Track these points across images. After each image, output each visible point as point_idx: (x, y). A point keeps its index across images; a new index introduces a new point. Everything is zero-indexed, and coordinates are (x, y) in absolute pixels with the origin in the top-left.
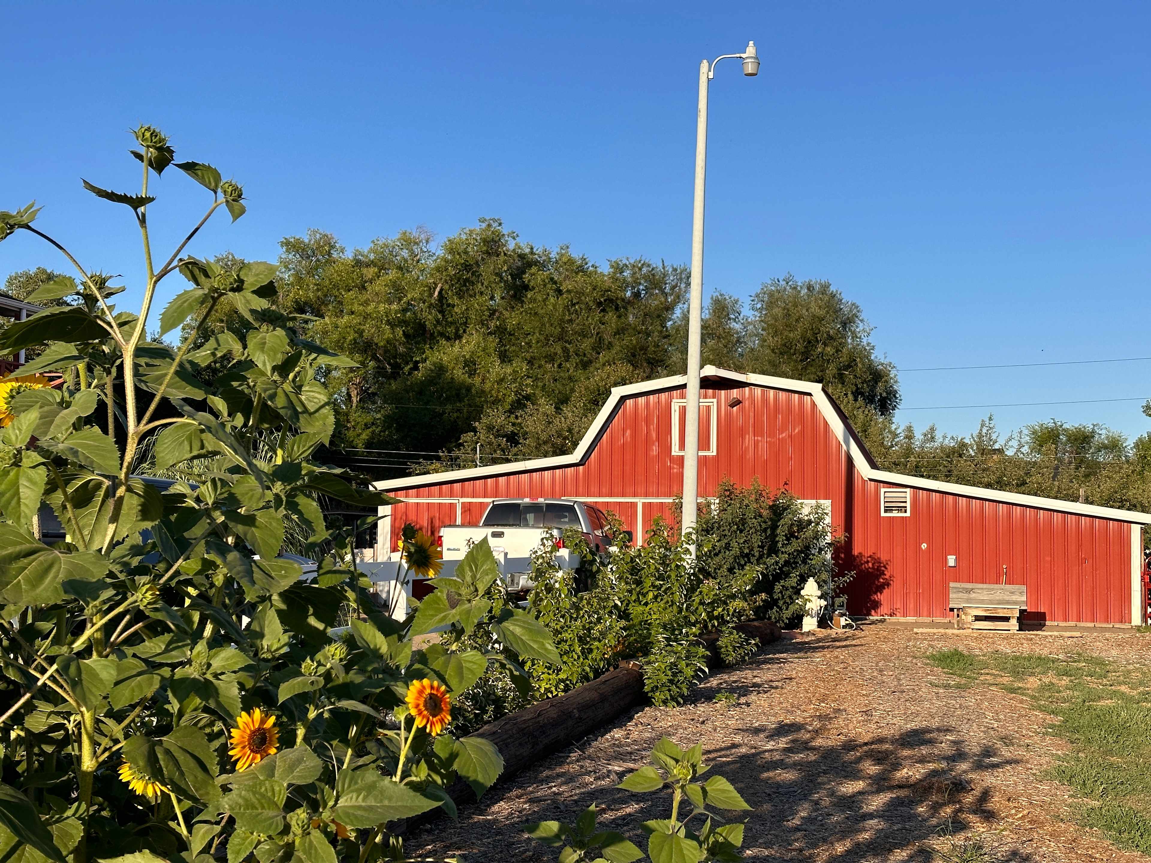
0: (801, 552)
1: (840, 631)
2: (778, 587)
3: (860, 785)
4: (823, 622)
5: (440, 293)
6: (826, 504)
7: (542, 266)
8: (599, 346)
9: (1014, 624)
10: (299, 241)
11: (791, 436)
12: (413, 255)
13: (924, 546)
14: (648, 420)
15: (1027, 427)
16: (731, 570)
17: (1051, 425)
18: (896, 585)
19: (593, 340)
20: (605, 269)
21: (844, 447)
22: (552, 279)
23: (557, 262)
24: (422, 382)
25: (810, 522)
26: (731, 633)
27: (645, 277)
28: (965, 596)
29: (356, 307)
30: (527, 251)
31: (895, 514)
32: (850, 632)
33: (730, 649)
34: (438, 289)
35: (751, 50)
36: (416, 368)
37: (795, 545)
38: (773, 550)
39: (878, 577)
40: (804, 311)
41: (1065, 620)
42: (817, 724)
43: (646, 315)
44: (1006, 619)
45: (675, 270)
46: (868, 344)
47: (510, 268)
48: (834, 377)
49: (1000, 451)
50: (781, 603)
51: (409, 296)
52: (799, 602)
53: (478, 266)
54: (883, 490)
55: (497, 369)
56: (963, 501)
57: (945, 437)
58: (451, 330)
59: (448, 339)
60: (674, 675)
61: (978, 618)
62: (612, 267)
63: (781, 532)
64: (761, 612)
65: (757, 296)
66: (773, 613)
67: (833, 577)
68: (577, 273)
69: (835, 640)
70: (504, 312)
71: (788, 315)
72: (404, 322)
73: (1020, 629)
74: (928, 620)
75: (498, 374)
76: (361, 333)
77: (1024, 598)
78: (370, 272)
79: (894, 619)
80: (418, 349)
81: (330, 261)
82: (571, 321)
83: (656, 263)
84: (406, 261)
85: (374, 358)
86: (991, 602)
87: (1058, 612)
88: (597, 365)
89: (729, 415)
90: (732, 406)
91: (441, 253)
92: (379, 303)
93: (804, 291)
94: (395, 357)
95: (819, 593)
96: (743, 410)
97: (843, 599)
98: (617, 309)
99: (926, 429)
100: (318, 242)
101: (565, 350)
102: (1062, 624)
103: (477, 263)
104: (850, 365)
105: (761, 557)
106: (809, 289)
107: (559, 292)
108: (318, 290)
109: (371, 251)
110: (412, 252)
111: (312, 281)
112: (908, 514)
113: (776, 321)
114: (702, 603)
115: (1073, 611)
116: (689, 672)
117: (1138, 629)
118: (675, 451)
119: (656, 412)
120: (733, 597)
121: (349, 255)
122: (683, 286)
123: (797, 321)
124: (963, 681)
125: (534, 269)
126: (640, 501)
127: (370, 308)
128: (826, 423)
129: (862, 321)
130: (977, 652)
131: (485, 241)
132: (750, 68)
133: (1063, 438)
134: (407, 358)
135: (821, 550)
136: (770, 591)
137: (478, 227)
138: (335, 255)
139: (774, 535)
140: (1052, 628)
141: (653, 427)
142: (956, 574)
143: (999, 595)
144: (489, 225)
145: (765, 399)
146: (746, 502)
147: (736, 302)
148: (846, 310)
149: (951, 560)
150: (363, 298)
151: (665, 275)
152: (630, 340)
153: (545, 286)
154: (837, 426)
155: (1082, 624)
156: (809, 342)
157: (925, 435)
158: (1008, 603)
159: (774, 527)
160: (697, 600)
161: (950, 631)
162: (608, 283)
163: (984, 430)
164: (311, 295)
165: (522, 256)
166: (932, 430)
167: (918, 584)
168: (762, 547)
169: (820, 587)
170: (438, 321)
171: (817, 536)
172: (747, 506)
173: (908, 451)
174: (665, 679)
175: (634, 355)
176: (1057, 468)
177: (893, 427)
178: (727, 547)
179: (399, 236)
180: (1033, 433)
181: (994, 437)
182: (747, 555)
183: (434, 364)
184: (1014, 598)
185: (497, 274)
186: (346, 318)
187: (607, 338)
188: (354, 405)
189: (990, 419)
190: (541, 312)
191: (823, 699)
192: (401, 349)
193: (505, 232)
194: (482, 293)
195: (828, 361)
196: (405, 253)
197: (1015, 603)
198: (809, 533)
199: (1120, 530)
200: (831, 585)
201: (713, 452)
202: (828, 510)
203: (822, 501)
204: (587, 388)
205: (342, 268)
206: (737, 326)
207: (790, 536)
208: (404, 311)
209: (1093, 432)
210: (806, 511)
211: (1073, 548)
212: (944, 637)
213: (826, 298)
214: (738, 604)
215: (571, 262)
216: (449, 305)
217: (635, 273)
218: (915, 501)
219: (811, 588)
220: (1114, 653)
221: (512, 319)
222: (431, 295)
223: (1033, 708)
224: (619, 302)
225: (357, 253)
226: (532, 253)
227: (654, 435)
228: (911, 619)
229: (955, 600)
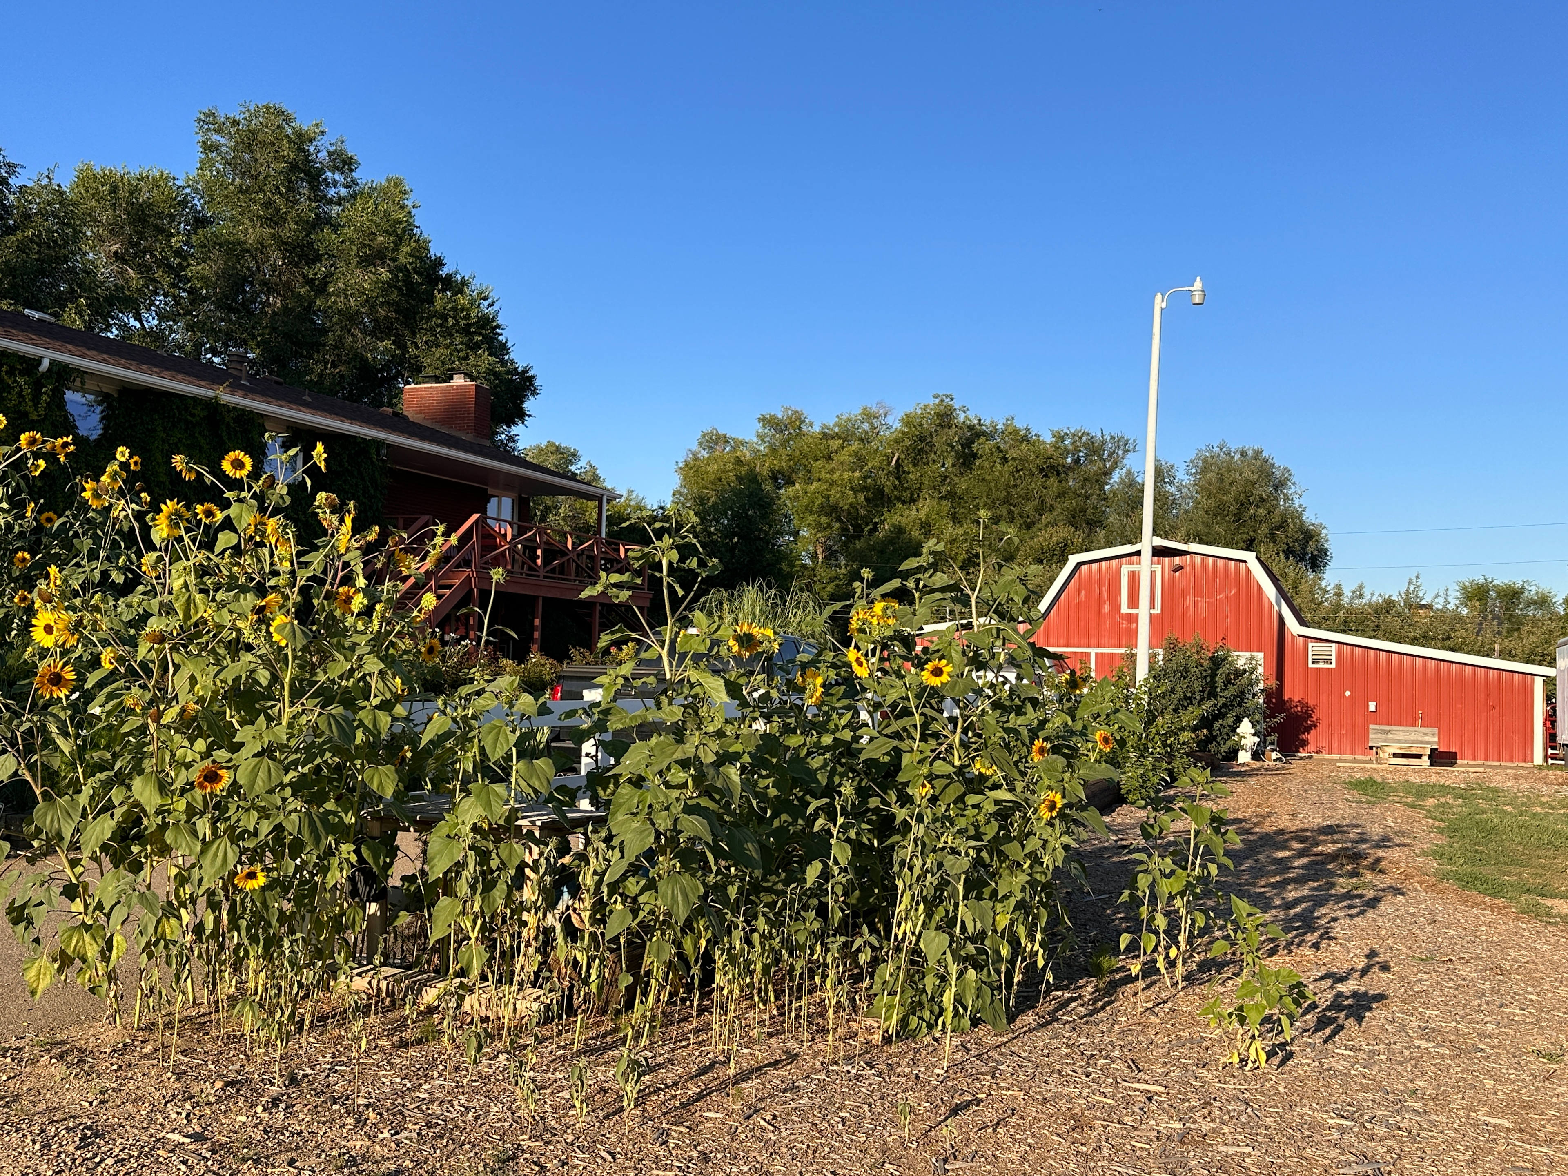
0: (1237, 696)
1: (1271, 763)
2: (1216, 726)
3: (1287, 854)
4: (1256, 755)
5: (897, 461)
6: (1260, 656)
7: (989, 436)
8: (1040, 510)
9: (1425, 761)
10: (774, 417)
11: (1227, 597)
12: (873, 427)
13: (1348, 693)
14: (1100, 583)
15: (1458, 583)
16: (1175, 710)
17: (1482, 581)
18: (1322, 727)
19: (1036, 503)
20: (1048, 438)
21: (1276, 608)
22: (998, 448)
23: (1003, 432)
24: (883, 542)
25: (1245, 671)
26: (1182, 757)
27: (1085, 445)
28: (1384, 736)
29: (823, 475)
30: (976, 422)
31: (1321, 665)
32: (1280, 765)
33: (1181, 769)
34: (895, 458)
35: (1198, 285)
36: (875, 529)
37: (1232, 690)
38: (1213, 694)
39: (1306, 720)
40: (1237, 476)
41: (1474, 759)
42: (1255, 820)
43: (1085, 479)
44: (1419, 756)
45: (1113, 438)
46: (1300, 506)
47: (960, 438)
48: (1266, 537)
49: (1428, 607)
50: (1219, 738)
51: (870, 465)
52: (1236, 738)
53: (932, 437)
54: (1310, 645)
55: (950, 530)
56: (1383, 655)
57: (1373, 594)
58: (906, 494)
59: (904, 503)
60: (1144, 781)
61: (1395, 755)
62: (1054, 436)
63: (1220, 679)
64: (1203, 744)
65: (1192, 461)
66: (1212, 747)
67: (1265, 718)
68: (1021, 442)
69: (1267, 770)
70: (955, 478)
71: (1222, 480)
72: (865, 487)
73: (1431, 765)
74: (1351, 757)
75: (951, 534)
76: (828, 497)
77: (1436, 739)
78: (835, 444)
79: (1320, 756)
80: (877, 512)
81: (800, 435)
82: (1015, 486)
83: (1095, 432)
84: (867, 433)
85: (839, 519)
86: (1406, 742)
87: (1468, 752)
88: (1040, 526)
89: (1172, 580)
90: (1175, 571)
91: (897, 425)
92: (843, 471)
93: (1237, 457)
94: (856, 519)
95: (1253, 731)
96: (1185, 574)
97: (1274, 737)
98: (1058, 474)
99: (1355, 586)
100: (790, 418)
101: (1010, 512)
102: (1471, 762)
103: (931, 435)
104: (1282, 525)
105: (1202, 699)
106: (1242, 455)
107: (1005, 460)
108: (790, 460)
109: (836, 425)
110: (872, 425)
111: (784, 453)
112: (1333, 666)
113: (1210, 484)
114: (1158, 733)
115: (1481, 753)
116: (1156, 780)
117: (1540, 767)
118: (1125, 609)
119: (1108, 576)
120: (1183, 729)
121: (817, 428)
122: (1120, 452)
123: (1231, 484)
124: (1373, 799)
125: (982, 439)
126: (1093, 651)
127: (835, 476)
128: (1259, 587)
129: (1294, 484)
130: (1390, 781)
131: (938, 415)
132: (1197, 300)
133: (1493, 594)
134: (867, 520)
135: (1254, 695)
136: (1210, 729)
137: (932, 402)
138: (805, 429)
139: (1213, 681)
140: (1462, 765)
141: (1105, 589)
142: (1377, 718)
143: (1413, 737)
144: (942, 401)
145: (1204, 566)
146: (1188, 653)
147: (1172, 466)
148: (1278, 474)
149: (1372, 706)
150: (829, 467)
151: (1103, 443)
152: (1070, 503)
153: (992, 454)
154: (1270, 590)
155: (1489, 763)
156: (1242, 505)
157: (1354, 592)
158: (1421, 743)
159: (1214, 675)
160: (1154, 731)
161: (1368, 766)
162: (1051, 451)
163: (1412, 588)
164: (784, 464)
165: (971, 428)
166: (1361, 587)
167: (1342, 727)
168: (1203, 691)
169: (1254, 726)
170: (895, 487)
171: (1252, 683)
172: (1189, 657)
173: (1338, 607)
174: (1137, 785)
175: (1074, 517)
176: (1481, 624)
177: (1323, 584)
178: (1173, 691)
179: (860, 411)
180: (1464, 589)
181: (1421, 594)
182: (1190, 698)
183: (894, 525)
184: (1427, 739)
185: (948, 445)
186: (815, 484)
187: (1049, 501)
188: (820, 560)
189: (1417, 577)
190: (988, 478)
191: (1259, 805)
192: (862, 512)
193: (957, 407)
194: (934, 461)
195: (1260, 522)
196: (866, 426)
197: (1428, 743)
198: (1244, 681)
199: (1525, 682)
200: (1264, 725)
201: (1157, 610)
202: (1261, 662)
203: (1255, 654)
204: (1031, 548)
205: (811, 440)
206: (1173, 489)
207: (1228, 682)
208: (865, 478)
209: (1523, 588)
210: (1241, 662)
211: (1482, 696)
212: (1363, 770)
213: (1259, 463)
214: (1185, 736)
215: (1016, 431)
216: (904, 472)
217: (1075, 442)
218: (1340, 654)
219: (1246, 727)
220: (1509, 784)
221: (962, 485)
222: (889, 464)
223: (1426, 817)
224: (1060, 468)
225: (824, 426)
226: (980, 425)
227: (1105, 595)
228: (1335, 756)
229: (1374, 739)
